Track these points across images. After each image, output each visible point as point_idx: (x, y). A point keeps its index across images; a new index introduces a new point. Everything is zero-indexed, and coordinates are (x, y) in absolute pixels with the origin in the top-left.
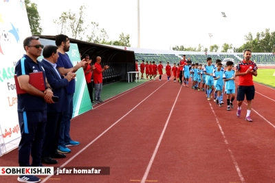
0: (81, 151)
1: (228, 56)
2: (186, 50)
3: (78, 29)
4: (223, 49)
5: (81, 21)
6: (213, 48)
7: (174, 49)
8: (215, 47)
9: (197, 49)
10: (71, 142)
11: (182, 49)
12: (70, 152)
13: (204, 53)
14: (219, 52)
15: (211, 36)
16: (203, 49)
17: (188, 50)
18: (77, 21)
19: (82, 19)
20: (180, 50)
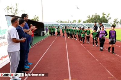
0: (34, 67)
1: (80, 25)
2: (62, 22)
3: (15, 13)
4: (78, 22)
5: (16, 10)
6: (74, 21)
7: (57, 22)
8: (75, 21)
9: (67, 22)
10: (28, 63)
11: (61, 22)
12: (29, 68)
13: (70, 24)
14: (76, 23)
15: (72, 16)
16: (70, 22)
17: (64, 22)
18: (15, 10)
19: (17, 9)
20: (60, 22)
